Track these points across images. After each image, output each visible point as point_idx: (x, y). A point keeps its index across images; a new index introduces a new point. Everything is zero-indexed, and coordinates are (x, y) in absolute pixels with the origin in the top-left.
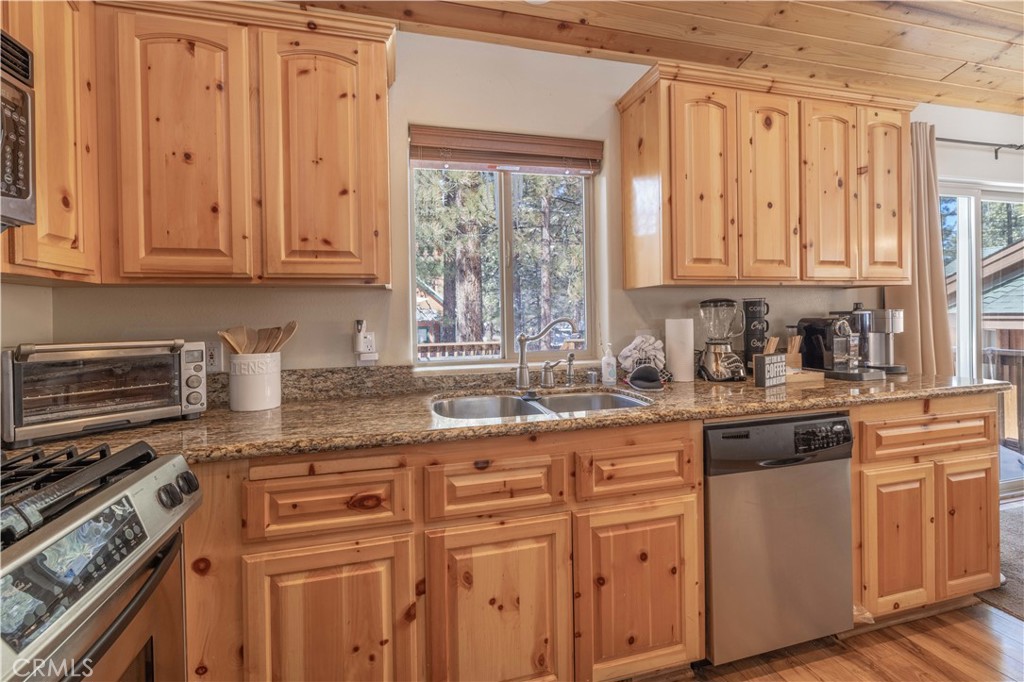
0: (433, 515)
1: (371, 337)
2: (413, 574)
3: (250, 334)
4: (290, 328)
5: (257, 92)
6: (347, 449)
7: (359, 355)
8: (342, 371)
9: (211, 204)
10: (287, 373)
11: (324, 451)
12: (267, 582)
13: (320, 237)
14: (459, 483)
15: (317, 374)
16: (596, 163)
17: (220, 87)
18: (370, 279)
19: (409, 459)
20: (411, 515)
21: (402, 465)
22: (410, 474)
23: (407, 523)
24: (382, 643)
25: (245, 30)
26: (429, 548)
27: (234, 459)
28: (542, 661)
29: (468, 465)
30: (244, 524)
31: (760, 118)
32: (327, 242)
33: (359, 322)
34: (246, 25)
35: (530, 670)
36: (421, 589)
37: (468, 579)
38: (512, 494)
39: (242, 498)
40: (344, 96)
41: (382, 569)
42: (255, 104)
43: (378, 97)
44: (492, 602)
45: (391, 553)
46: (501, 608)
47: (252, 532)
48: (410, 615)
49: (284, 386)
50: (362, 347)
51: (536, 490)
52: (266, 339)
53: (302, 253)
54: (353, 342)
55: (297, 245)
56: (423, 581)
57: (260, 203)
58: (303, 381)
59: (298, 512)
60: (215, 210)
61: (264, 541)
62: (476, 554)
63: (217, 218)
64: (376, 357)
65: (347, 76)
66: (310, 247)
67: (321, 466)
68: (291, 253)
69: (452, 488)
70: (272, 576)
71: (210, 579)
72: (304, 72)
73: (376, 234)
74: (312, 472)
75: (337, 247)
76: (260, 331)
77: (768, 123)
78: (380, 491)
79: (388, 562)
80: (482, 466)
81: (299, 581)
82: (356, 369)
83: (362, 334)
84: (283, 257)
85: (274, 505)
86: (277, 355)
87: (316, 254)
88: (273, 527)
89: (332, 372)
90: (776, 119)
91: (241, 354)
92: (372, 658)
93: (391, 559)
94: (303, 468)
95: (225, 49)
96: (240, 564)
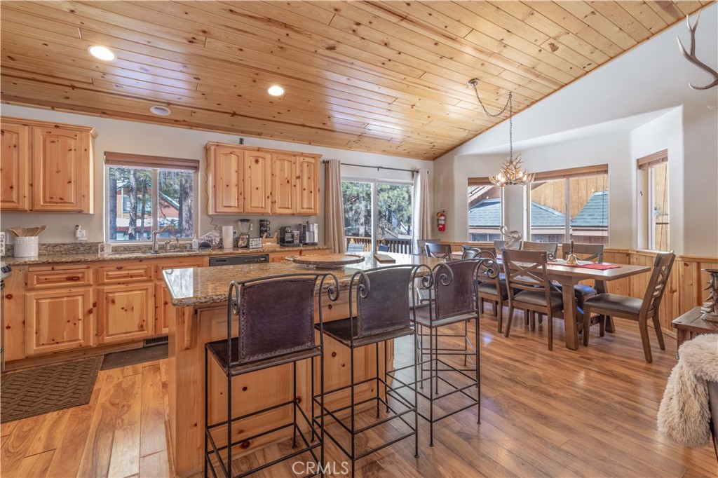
0: (100, 282)
1: (84, 232)
2: (91, 300)
3: (23, 230)
4: (43, 228)
5: (32, 147)
6: (67, 262)
7: (77, 238)
8: (69, 244)
9: (10, 185)
10: (41, 245)
11: (58, 263)
12: (35, 301)
13: (59, 197)
14: (110, 273)
15: (56, 245)
16: (196, 168)
17: (15, 146)
18: (80, 212)
19: (91, 266)
20: (91, 282)
21: (88, 268)
22: (91, 271)
23: (90, 285)
24: (79, 320)
25: (27, 127)
26: (98, 293)
27: (23, 265)
28: (142, 326)
29: (114, 268)
30: (26, 284)
31: (253, 160)
32: (61, 199)
33: (77, 226)
34: (27, 125)
35: (137, 329)
36: (95, 305)
37: (113, 302)
38: (131, 277)
39: (26, 277)
40: (70, 150)
41: (80, 298)
42: (30, 152)
43: (86, 150)
44: (123, 308)
45: (83, 293)
46: (126, 310)
47: (29, 286)
48: (90, 312)
49: (40, 250)
50: (78, 234)
51: (141, 276)
52: (32, 232)
53: (50, 202)
54: (75, 233)
55: (48, 200)
56: (96, 303)
57: (32, 185)
58: (49, 248)
59: (47, 281)
60: (12, 187)
61: (34, 289)
62: (116, 294)
63: (12, 191)
64: (86, 239)
65: (72, 143)
66: (54, 200)
67: (56, 268)
68: (45, 202)
69: (107, 275)
70: (36, 299)
71: (12, 300)
72: (53, 142)
73: (84, 196)
74: (53, 269)
75: (65, 201)
76: (28, 229)
77: (257, 161)
78: (80, 275)
79: (82, 297)
80: (119, 269)
81: (48, 301)
82: (76, 244)
83: (78, 231)
84: (42, 203)
85: (38, 279)
86: (37, 238)
87: (57, 203)
88: (38, 285)
89: (64, 244)
90: (260, 160)
91: (20, 237)
92: (75, 324)
93: (83, 295)
94: (50, 268)
95: (18, 134)
96: (25, 297)
